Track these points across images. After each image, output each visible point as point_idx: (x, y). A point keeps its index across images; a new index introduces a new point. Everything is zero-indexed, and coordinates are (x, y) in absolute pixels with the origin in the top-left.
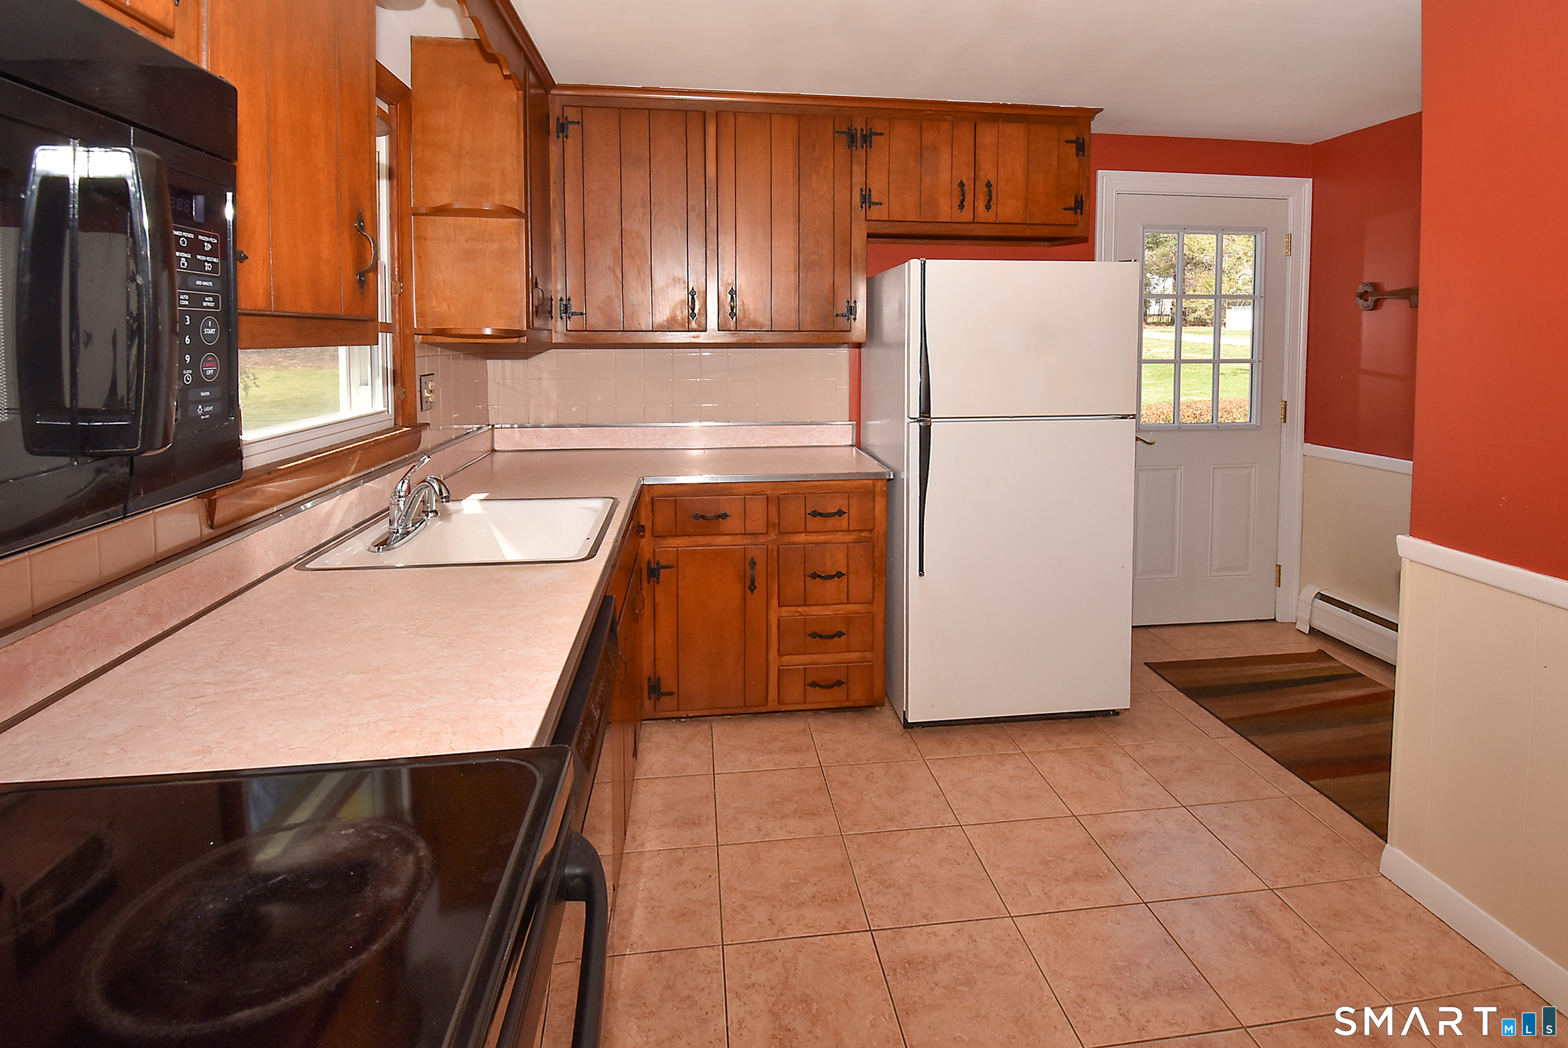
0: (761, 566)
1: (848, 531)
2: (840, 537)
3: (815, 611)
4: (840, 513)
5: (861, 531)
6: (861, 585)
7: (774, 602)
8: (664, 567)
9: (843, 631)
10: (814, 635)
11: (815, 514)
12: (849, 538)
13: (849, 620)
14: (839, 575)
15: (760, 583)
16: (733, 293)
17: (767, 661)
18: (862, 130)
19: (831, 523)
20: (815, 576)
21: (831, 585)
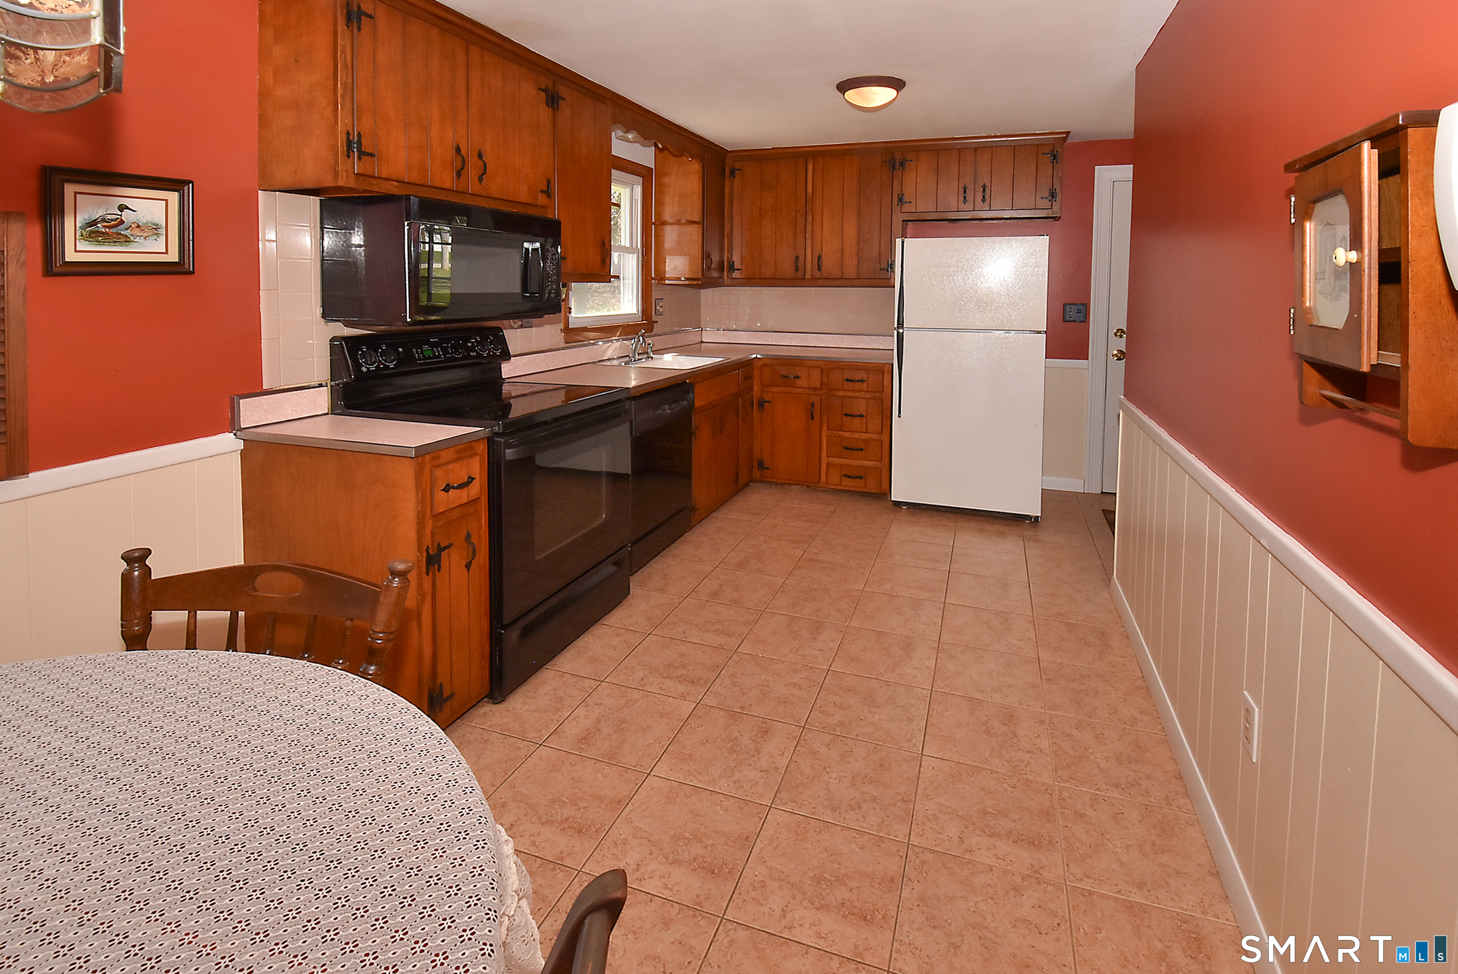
0: (817, 407)
1: (867, 391)
2: (862, 395)
3: (847, 435)
4: (862, 381)
5: (876, 392)
6: (875, 423)
7: (825, 428)
8: (767, 402)
9: (863, 448)
10: (846, 448)
11: (848, 380)
12: (868, 396)
13: (867, 441)
14: (861, 416)
15: (817, 416)
16: (819, 257)
17: (820, 459)
18: (900, 159)
19: (858, 385)
20: (846, 415)
21: (857, 420)
